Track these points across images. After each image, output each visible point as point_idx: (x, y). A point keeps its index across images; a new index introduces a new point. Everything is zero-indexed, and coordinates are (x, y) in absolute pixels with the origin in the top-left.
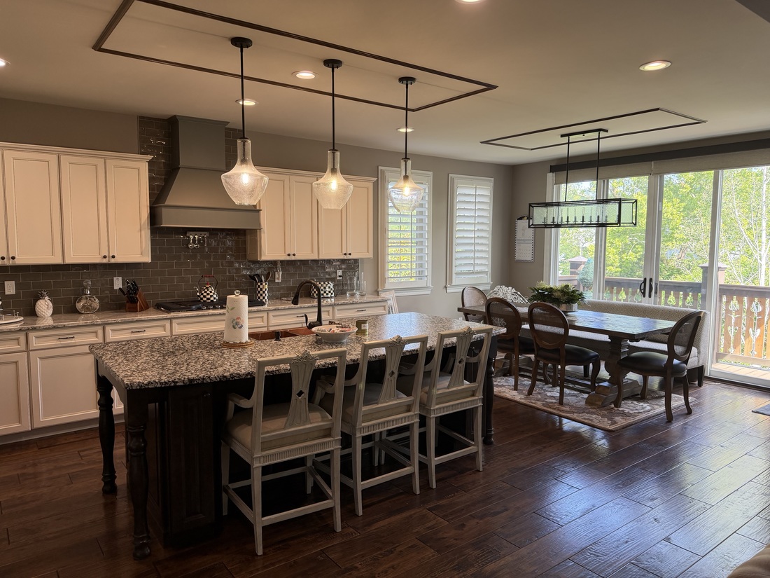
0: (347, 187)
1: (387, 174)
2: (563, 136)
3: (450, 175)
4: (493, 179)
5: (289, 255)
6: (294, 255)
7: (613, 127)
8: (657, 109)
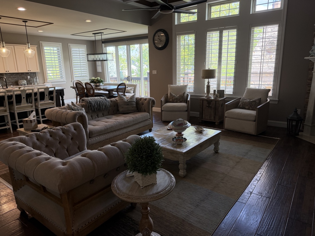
0: (8, 51)
1: (43, 44)
2: (93, 34)
3: (69, 44)
4: (86, 45)
5: (6, 71)
6: (8, 71)
7: (105, 32)
8: (107, 29)
